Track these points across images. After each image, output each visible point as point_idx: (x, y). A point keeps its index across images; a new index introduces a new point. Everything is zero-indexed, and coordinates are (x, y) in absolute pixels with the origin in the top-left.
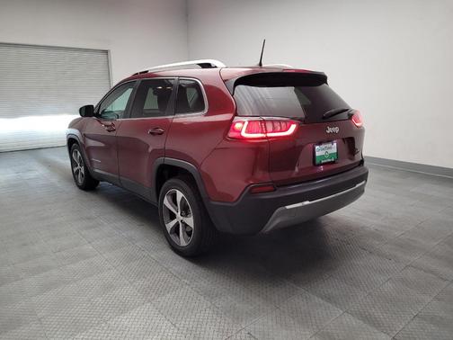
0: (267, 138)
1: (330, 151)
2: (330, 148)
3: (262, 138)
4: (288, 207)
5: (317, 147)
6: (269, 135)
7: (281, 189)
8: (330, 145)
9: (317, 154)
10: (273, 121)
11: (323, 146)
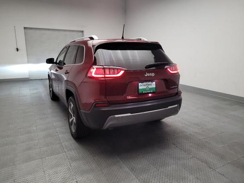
0: (105, 77)
1: (150, 87)
2: (151, 85)
3: (102, 78)
4: (116, 116)
5: (140, 84)
6: (106, 76)
7: (112, 105)
8: (150, 83)
9: (140, 88)
10: (109, 69)
11: (145, 83)
